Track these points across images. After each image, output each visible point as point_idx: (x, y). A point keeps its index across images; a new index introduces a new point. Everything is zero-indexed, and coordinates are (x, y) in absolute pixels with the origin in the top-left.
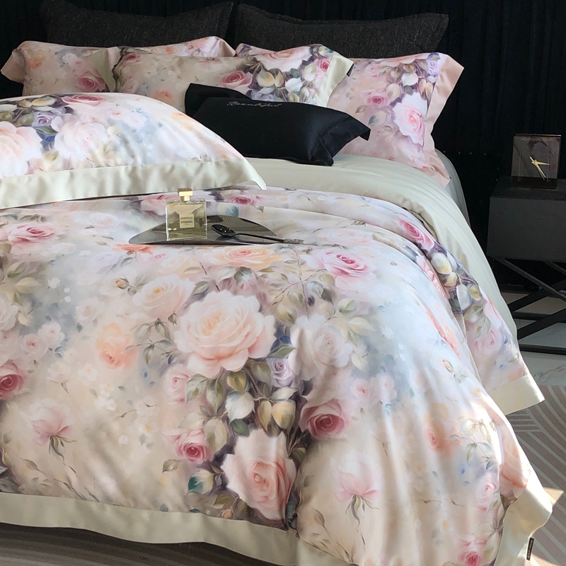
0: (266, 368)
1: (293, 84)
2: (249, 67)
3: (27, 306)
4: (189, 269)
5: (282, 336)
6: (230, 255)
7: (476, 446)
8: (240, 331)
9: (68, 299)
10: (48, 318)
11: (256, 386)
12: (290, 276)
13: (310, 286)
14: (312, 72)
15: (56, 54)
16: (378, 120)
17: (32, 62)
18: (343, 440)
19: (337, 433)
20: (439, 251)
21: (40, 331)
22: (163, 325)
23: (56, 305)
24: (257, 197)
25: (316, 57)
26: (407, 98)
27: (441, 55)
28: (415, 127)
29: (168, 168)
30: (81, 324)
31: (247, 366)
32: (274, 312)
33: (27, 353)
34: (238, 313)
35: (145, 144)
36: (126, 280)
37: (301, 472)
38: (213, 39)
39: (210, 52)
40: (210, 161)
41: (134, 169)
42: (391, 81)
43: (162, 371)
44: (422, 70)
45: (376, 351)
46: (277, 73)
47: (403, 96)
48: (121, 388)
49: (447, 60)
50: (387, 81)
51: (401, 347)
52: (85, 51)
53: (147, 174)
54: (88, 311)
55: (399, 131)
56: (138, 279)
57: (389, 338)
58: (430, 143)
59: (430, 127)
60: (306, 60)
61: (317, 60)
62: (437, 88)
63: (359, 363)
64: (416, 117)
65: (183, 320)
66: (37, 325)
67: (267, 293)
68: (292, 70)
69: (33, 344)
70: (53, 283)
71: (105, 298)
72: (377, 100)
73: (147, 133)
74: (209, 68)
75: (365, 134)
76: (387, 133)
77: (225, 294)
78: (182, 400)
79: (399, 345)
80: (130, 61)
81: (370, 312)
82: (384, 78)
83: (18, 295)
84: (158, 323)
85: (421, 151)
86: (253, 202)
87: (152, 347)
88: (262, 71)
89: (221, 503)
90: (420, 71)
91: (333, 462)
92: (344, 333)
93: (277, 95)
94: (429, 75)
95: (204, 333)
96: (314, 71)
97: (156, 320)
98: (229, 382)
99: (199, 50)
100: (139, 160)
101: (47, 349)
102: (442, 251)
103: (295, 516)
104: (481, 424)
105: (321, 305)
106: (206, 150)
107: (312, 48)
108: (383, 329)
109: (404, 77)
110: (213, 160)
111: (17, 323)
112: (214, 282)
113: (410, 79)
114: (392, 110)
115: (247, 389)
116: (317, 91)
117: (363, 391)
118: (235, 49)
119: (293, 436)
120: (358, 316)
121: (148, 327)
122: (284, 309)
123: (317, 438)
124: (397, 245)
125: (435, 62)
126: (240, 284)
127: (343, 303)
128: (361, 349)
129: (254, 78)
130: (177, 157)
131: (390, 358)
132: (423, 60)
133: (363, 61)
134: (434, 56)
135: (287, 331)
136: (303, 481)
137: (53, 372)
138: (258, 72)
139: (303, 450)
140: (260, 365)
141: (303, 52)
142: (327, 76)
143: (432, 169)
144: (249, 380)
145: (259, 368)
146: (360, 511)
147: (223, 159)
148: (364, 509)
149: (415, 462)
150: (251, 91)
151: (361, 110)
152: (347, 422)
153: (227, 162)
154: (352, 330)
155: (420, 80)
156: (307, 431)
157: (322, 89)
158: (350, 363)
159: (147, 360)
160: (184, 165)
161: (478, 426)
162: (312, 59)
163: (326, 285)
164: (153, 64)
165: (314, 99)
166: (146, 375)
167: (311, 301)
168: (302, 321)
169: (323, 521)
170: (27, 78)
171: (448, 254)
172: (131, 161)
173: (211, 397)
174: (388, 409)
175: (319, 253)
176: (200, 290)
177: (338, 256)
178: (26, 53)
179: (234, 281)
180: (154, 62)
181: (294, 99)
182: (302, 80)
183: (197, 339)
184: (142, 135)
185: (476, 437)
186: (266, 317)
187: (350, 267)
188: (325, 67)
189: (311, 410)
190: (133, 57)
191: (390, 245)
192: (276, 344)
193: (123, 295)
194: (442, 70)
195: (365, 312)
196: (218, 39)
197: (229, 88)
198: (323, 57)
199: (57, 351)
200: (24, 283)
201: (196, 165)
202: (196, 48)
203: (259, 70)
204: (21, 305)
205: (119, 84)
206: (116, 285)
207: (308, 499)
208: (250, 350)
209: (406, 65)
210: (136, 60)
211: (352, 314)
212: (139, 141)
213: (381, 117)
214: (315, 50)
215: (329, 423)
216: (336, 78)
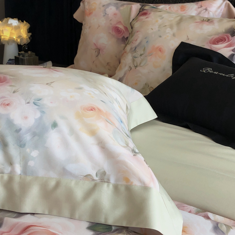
15: (103, 6)
29: (52, 183)
35: (28, 150)
39: (216, 11)
40: (108, 182)
41: (11, 179)
53: (25, 187)
73: (34, 134)
80: (142, 17)
99: (206, 9)
100: (18, 169)
106: (106, 166)
110: (112, 181)
130: (64, 172)
147: (124, 183)
153: (129, 189)
160: (73, 184)
164: (157, 21)
172: (8, 170)
180: (159, 19)
184: (27, 137)
190: (145, 14)
197: (213, 50)
201: (88, 185)
202: (204, 8)
212: (21, 144)
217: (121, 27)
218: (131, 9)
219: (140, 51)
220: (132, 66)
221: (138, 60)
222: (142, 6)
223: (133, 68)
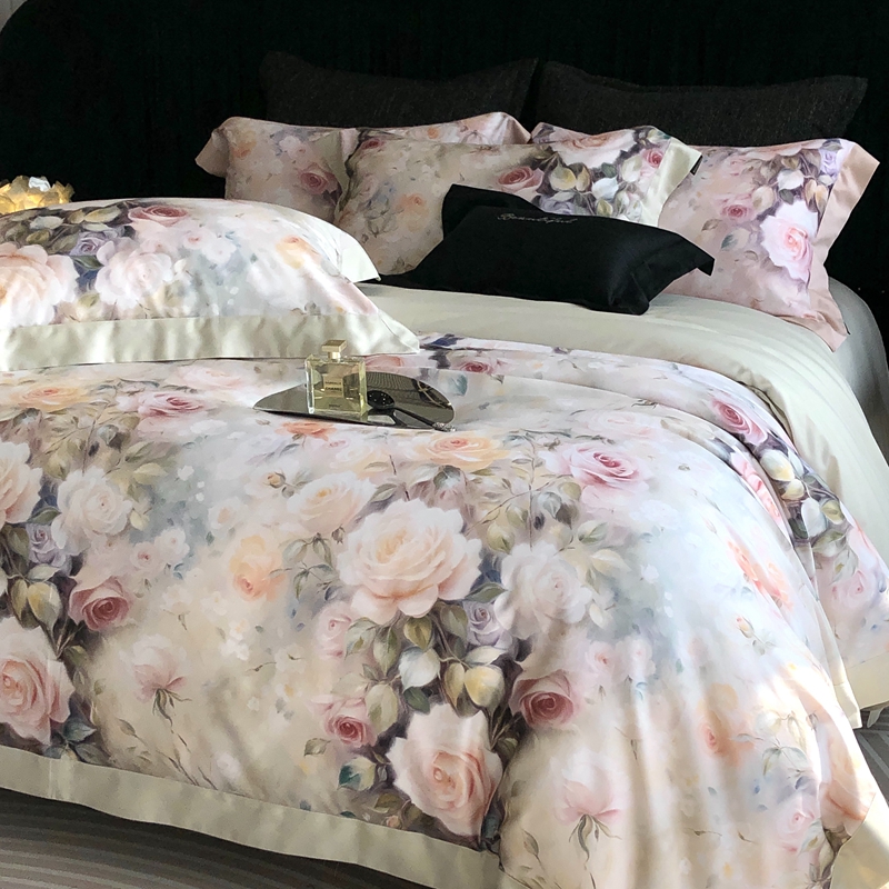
0: (461, 615)
1: (605, 187)
2: (540, 160)
3: (145, 502)
4: (372, 465)
5: (490, 572)
6: (436, 446)
7: (780, 752)
8: (429, 560)
9: (200, 497)
10: (171, 522)
11: (445, 641)
12: (515, 483)
13: (542, 499)
14: (635, 168)
15: (271, 136)
16: (736, 242)
17: (236, 149)
18: (571, 733)
19: (563, 722)
20: (775, 448)
21: (157, 539)
22: (323, 543)
23: (183, 504)
24: (498, 363)
25: (643, 146)
26: (785, 208)
27: (843, 142)
28: (795, 254)
30: (213, 534)
31: (434, 611)
32: (482, 534)
33: (137, 569)
34: (431, 534)
36: (283, 476)
37: (508, 774)
38: (497, 117)
39: (493, 136)
42: (760, 182)
43: (316, 609)
44: (811, 165)
45: (628, 600)
46: (580, 171)
47: (777, 205)
48: (259, 628)
49: (854, 151)
50: (755, 182)
51: (668, 596)
52: (312, 133)
54: (225, 516)
55: (768, 259)
56: (299, 476)
57: (651, 582)
58: (821, 277)
59: (823, 253)
60: (626, 150)
61: (644, 150)
62: (836, 192)
63: (600, 618)
64: (798, 238)
65: (352, 538)
66: (155, 531)
67: (477, 506)
68: (604, 165)
69: (147, 557)
70: (184, 473)
71: (248, 499)
72: (736, 211)
74: (482, 162)
75: (707, 265)
76: (748, 262)
77: (417, 503)
78: (340, 653)
79: (666, 594)
80: (371, 150)
81: (627, 541)
82: (750, 178)
83: (134, 486)
84: (318, 539)
85: (804, 291)
86: (492, 369)
87: (305, 573)
88: (558, 167)
89: (385, 806)
90: (808, 168)
91: (554, 763)
92: (581, 573)
93: (577, 202)
94: (822, 173)
95: (380, 559)
96: (638, 167)
97: (314, 534)
98: (407, 632)
99: (475, 133)
101: (163, 566)
102: (780, 447)
103: (498, 838)
104: (791, 718)
105: (554, 528)
107: (638, 132)
108: (642, 567)
109: (781, 177)
111: (128, 525)
112: (403, 486)
113: (791, 180)
114: (760, 228)
115: (431, 644)
116: (643, 197)
117: (605, 660)
118: (530, 130)
119: (500, 719)
120: (605, 548)
121: (302, 544)
122: (497, 531)
123: (532, 726)
124: (699, 436)
125: (833, 153)
126: (440, 491)
127: (587, 527)
128: (606, 597)
129: (546, 177)
131: (650, 612)
132: (815, 151)
133: (720, 151)
134: (833, 144)
135: (498, 562)
136: (510, 789)
137: (169, 598)
138: (552, 168)
139: (513, 741)
140: (453, 610)
141: (625, 139)
142: (658, 174)
143: (820, 319)
144: (435, 631)
145: (451, 613)
146: (591, 839)
148: (597, 837)
149: (682, 771)
150: (539, 197)
151: (711, 227)
152: (578, 706)
154: (594, 568)
155: (806, 181)
156: (518, 714)
157: (650, 193)
158: (586, 618)
159: (298, 590)
161: (785, 723)
162: (636, 150)
163: (566, 499)
164: (401, 155)
165: (638, 209)
166: (294, 613)
167: (539, 522)
168: (520, 550)
169: (537, 851)
170: (230, 171)
171: (790, 452)
173: (381, 653)
174: (642, 690)
175: (568, 450)
176: (381, 497)
177: (596, 455)
178: (229, 134)
179: (432, 485)
180: (404, 152)
181: (605, 210)
182: (619, 180)
183: (369, 567)
185: (782, 739)
186: (471, 541)
187: (611, 471)
188: (657, 160)
189: (529, 684)
190: (375, 144)
191: (689, 437)
192: (480, 580)
193: (276, 495)
194: (845, 166)
195: (620, 542)
196: (505, 117)
197: (506, 191)
198: (653, 146)
199: (178, 570)
200: (145, 470)
202: (470, 130)
203: (555, 164)
204: (137, 501)
205: (352, 184)
206: (268, 481)
207: (517, 815)
208: (441, 587)
209: (786, 157)
210: (378, 148)
211: (600, 543)
213: (742, 236)
214: (642, 135)
215: (553, 706)
216: (673, 177)
217: (318, 173)
218: (340, 138)
219: (379, 207)
220: (367, 232)
221: (379, 222)
222: (362, 132)
223: (371, 237)
